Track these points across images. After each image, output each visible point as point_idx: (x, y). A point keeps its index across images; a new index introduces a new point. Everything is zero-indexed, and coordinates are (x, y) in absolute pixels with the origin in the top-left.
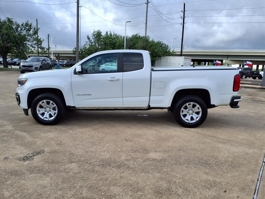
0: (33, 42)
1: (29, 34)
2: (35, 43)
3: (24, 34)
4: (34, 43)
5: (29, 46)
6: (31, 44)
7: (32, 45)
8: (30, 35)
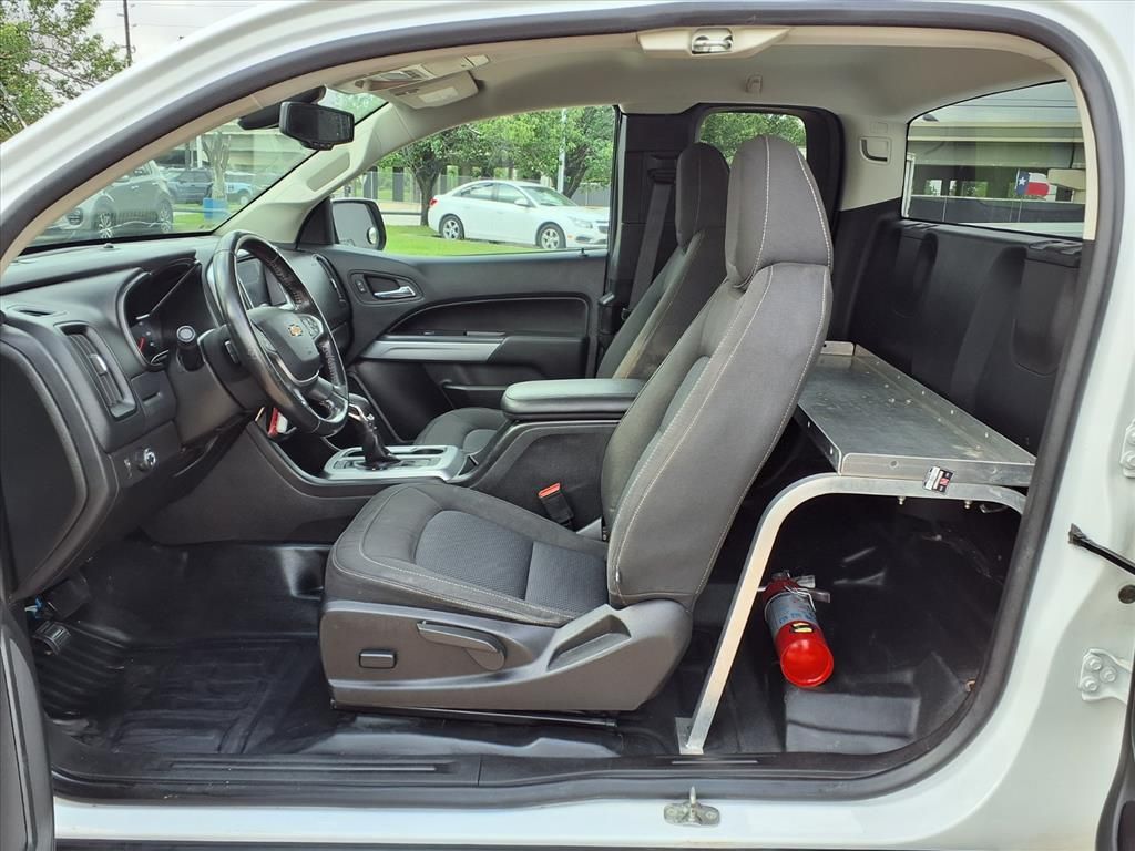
0: (70, 69)
1: (50, 24)
2: (83, 73)
3: (22, 20)
4: (75, 72)
5: (49, 88)
6: (61, 77)
7: (63, 83)
8: (56, 26)
